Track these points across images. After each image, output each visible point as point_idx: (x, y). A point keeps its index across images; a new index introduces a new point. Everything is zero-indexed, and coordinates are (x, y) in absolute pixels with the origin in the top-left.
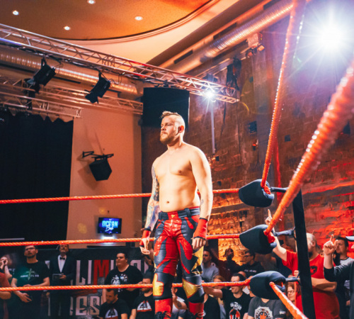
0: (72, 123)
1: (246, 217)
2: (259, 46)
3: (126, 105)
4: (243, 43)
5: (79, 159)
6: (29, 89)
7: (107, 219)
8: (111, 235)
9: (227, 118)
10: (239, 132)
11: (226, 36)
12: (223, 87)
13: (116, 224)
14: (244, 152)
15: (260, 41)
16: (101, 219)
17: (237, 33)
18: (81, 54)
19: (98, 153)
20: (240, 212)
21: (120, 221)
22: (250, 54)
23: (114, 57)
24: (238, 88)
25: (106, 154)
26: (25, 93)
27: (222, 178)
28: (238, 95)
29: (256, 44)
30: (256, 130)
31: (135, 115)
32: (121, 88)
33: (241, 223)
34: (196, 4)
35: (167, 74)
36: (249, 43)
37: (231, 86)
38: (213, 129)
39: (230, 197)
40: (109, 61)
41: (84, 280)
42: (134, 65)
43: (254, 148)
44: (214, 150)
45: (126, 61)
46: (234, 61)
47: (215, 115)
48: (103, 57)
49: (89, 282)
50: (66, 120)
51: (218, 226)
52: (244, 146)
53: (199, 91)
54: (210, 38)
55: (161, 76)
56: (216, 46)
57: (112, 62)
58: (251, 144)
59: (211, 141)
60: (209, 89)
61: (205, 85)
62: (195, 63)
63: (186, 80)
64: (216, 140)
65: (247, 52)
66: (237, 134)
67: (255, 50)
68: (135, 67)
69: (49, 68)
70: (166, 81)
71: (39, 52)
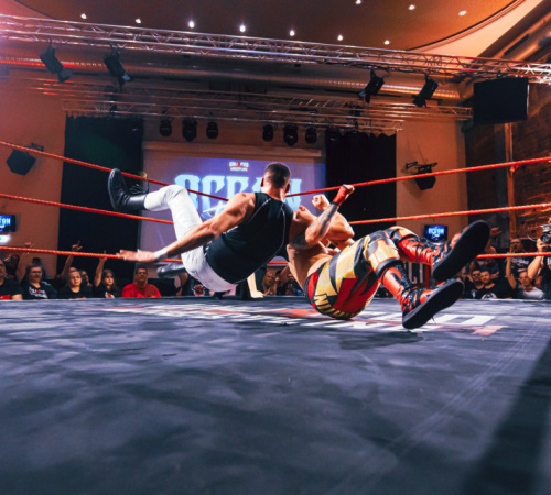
0: (394, 137)
3: (447, 113)
5: (403, 171)
6: (354, 109)
7: (433, 226)
8: (437, 242)
13: (442, 231)
16: (427, 227)
18: (403, 59)
19: (421, 163)
21: (446, 229)
23: (440, 56)
25: (428, 163)
26: (351, 113)
31: (458, 122)
32: (442, 95)
35: (499, 65)
40: (434, 62)
41: (416, 279)
42: (462, 61)
45: (454, 57)
48: (429, 58)
49: (421, 281)
50: (389, 134)
53: (539, 78)
55: (492, 68)
57: (438, 63)
61: (546, 70)
62: (533, 48)
63: (522, 68)
68: (463, 64)
69: (378, 78)
70: (499, 72)
71: (368, 64)
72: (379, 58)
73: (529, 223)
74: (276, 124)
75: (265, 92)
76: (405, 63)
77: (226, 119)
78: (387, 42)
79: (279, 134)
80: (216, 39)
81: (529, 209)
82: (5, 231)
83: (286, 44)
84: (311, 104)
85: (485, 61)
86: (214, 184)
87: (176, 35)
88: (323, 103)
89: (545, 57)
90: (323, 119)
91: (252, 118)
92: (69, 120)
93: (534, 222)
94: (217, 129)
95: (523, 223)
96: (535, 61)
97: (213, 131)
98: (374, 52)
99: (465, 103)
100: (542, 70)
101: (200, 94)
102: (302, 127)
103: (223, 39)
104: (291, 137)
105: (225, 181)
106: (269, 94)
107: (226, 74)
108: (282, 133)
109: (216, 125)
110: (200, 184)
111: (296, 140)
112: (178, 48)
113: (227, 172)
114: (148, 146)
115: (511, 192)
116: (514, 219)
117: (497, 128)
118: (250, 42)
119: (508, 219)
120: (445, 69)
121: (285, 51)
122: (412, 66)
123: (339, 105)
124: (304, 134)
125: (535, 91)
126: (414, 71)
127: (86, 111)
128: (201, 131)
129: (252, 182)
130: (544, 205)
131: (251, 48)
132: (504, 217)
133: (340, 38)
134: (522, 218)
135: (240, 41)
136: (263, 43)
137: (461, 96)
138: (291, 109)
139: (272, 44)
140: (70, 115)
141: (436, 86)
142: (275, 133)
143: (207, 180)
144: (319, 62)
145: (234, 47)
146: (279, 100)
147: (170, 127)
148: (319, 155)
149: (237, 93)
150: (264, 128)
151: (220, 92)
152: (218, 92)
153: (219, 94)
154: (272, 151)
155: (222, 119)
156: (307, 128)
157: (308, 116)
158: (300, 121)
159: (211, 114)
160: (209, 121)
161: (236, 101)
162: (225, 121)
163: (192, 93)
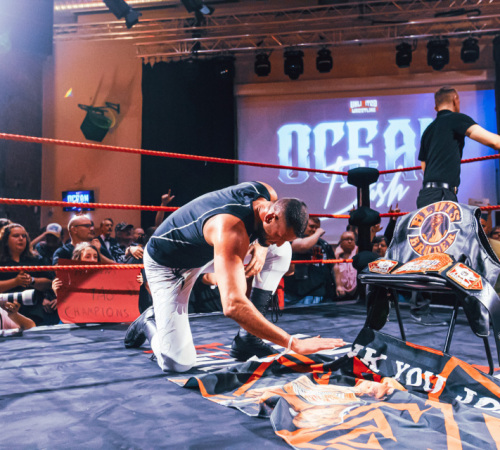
74: (415, 40)
77: (343, 42)
79: (420, 55)
82: (85, 209)
86: (329, 135)
90: (490, 22)
91: (380, 36)
92: (146, 68)
94: (330, 59)
97: (325, 63)
101: (306, 12)
102: (455, 39)
104: (438, 55)
105: (346, 129)
108: (425, 52)
109: (329, 52)
110: (312, 136)
111: (446, 60)
113: (347, 116)
114: (243, 91)
124: (459, 49)
127: (164, 56)
128: (310, 63)
129: (383, 126)
138: (437, 15)
140: (146, 62)
142: (413, 53)
143: (321, 129)
147: (269, 64)
148: (483, 77)
149: (356, 3)
150: (398, 48)
151: (333, 6)
152: (329, 6)
153: (331, 9)
154: (410, 79)
155: (338, 43)
156: (464, 39)
157: (465, 21)
158: (451, 30)
159: (322, 38)
160: (321, 49)
161: (356, 16)
162: (340, 45)
163: (295, 12)
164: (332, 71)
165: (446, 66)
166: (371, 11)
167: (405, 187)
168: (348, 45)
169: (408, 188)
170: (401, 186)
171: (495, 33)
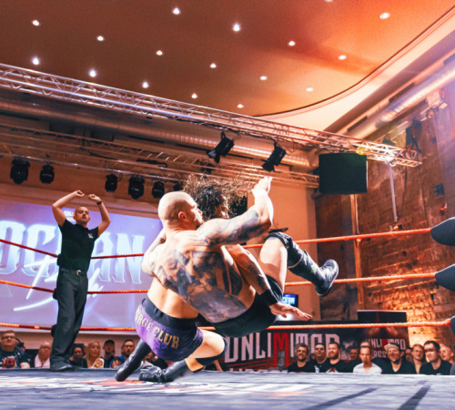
0: (246, 198)
1: (438, 288)
2: (440, 104)
3: (298, 179)
4: (423, 103)
6: (205, 167)
9: (409, 183)
10: (424, 197)
11: (403, 98)
12: (403, 150)
13: (292, 300)
14: (431, 217)
15: (442, 98)
17: (415, 93)
18: (257, 125)
20: (431, 283)
21: (297, 297)
22: (432, 113)
23: (288, 126)
24: (419, 151)
26: (202, 170)
27: (408, 247)
28: (420, 158)
29: (437, 103)
30: (443, 193)
31: (308, 189)
32: (294, 161)
33: (432, 296)
34: (368, 69)
35: (341, 141)
36: (430, 103)
37: (412, 148)
38: (393, 196)
39: (418, 267)
40: (283, 130)
41: (264, 353)
42: (308, 133)
43: (442, 213)
44: (396, 218)
45: (300, 128)
46: (413, 123)
47: (395, 181)
48: (277, 126)
49: (269, 355)
51: (405, 299)
52: (430, 211)
53: (376, 156)
54: (385, 101)
55: (335, 142)
56: (393, 109)
57: (286, 131)
58: (438, 208)
59: (392, 209)
60: (387, 153)
62: (371, 128)
63: (362, 145)
64: (397, 208)
65: (428, 112)
66: (421, 199)
67: (437, 109)
68: (309, 136)
69: (228, 140)
70: (341, 147)
71: (219, 125)
72: (230, 120)
73: (375, 295)
74: (121, 174)
75: (112, 141)
76: (254, 128)
77: (65, 163)
78: (240, 106)
79: (123, 186)
80: (62, 81)
81: (374, 281)
83: (136, 97)
84: (161, 157)
85: (329, 136)
86: (42, 235)
87: (16, 72)
88: (172, 158)
89: (382, 138)
90: (173, 174)
91: (95, 165)
93: (379, 294)
94: (53, 174)
95: (370, 295)
96: (372, 140)
97: (47, 176)
98: (225, 115)
99: (315, 171)
100: (380, 149)
101: (38, 133)
102: (149, 180)
103: (69, 83)
104: (136, 189)
105: (57, 233)
106: (116, 142)
107: (70, 117)
108: (127, 185)
109: (52, 168)
110: (25, 234)
111: (141, 193)
112: (16, 85)
115: (358, 262)
116: (362, 290)
117: (344, 198)
118: (98, 89)
119: (356, 290)
120: (292, 139)
121: (136, 102)
122: (262, 132)
123: (191, 161)
124: (151, 188)
125: (375, 167)
126: (264, 137)
128: (34, 175)
130: (387, 277)
131: (99, 95)
132: (352, 287)
133: (194, 96)
134: (369, 289)
135: (87, 86)
136: (113, 92)
137: (311, 164)
138: (139, 160)
139: (123, 94)
141: (284, 153)
142: (119, 183)
143: (35, 229)
144: (170, 117)
145: (81, 92)
146: (126, 150)
149: (80, 137)
150: (108, 177)
151: (61, 134)
152: (58, 134)
153: (59, 136)
154: (114, 202)
155: (61, 163)
156: (155, 181)
157: (156, 169)
158: (147, 173)
159: (48, 156)
160: (45, 164)
161: (79, 146)
162: (63, 166)
163: (28, 131)
164: (53, 183)
165: (141, 198)
166: (90, 145)
167: (100, 286)
168: (70, 167)
169: (102, 287)
170: (97, 285)
171: (175, 182)
